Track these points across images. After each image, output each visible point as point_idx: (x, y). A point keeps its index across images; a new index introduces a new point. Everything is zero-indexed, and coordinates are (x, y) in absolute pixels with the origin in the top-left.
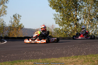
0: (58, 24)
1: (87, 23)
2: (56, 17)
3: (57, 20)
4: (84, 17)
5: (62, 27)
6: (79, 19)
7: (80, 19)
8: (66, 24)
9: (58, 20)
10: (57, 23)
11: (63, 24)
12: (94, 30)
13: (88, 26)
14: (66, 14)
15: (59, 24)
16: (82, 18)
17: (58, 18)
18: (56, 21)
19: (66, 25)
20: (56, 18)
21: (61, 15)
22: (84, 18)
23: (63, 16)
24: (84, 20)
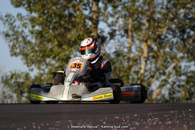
0: (20, 57)
1: (141, 51)
2: (12, 27)
3: (17, 39)
4: (130, 26)
5: (39, 68)
6: (106, 34)
7: (112, 35)
8: (54, 58)
9: (20, 39)
10: (18, 50)
11: (44, 56)
12: (170, 80)
13: (143, 63)
14: (55, 14)
15: (26, 56)
16: (117, 33)
17: (20, 30)
18: (11, 44)
19: (53, 62)
20: (11, 33)
21: (33, 20)
22: (126, 31)
23: (40, 24)
24: (129, 40)
